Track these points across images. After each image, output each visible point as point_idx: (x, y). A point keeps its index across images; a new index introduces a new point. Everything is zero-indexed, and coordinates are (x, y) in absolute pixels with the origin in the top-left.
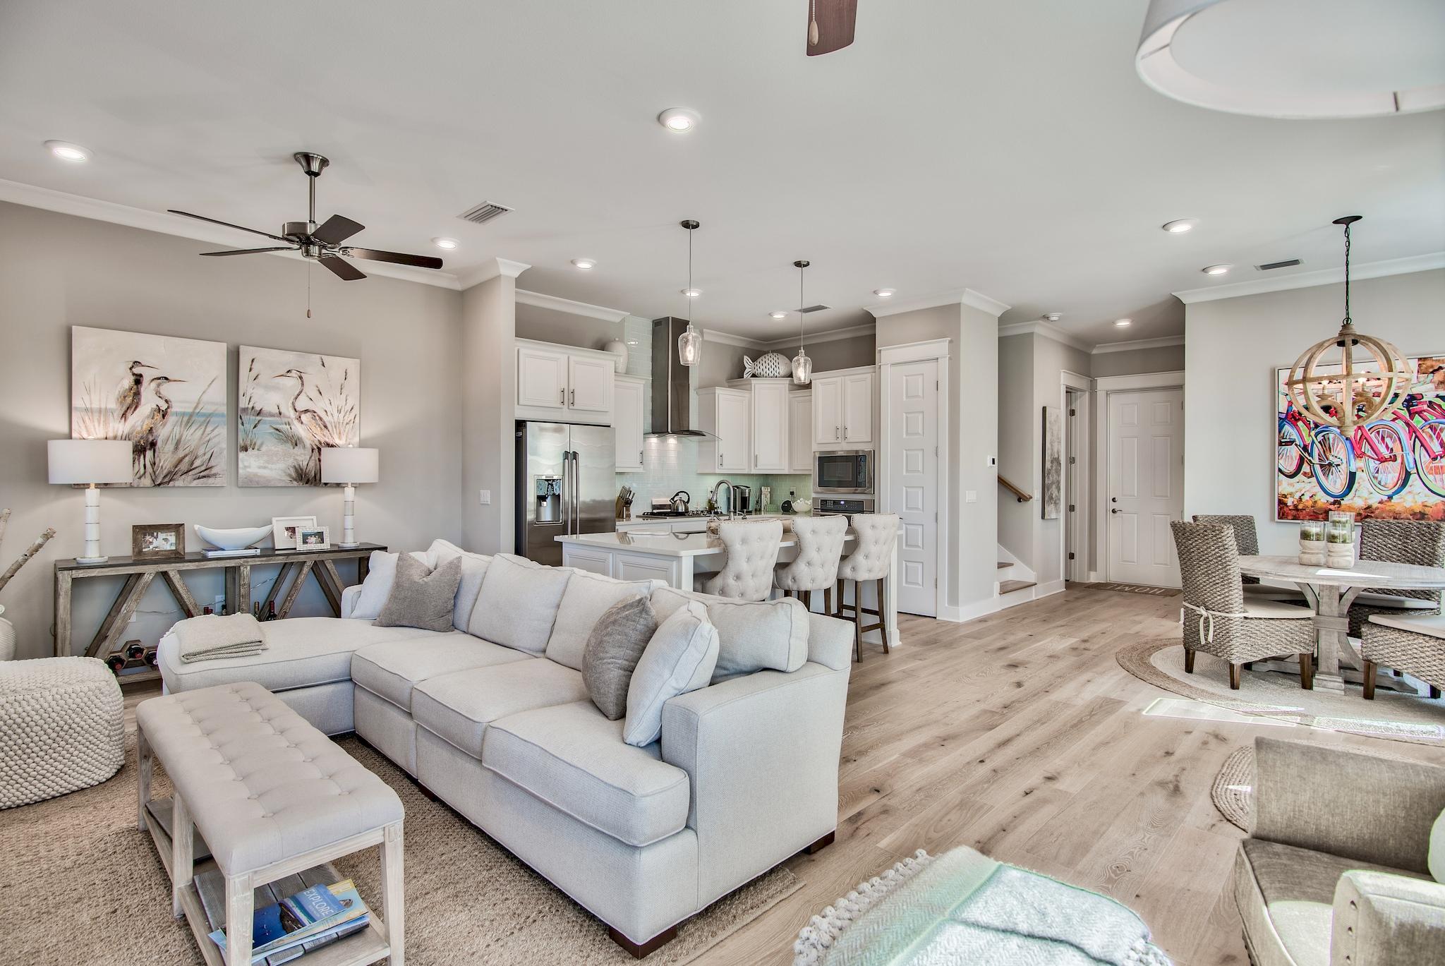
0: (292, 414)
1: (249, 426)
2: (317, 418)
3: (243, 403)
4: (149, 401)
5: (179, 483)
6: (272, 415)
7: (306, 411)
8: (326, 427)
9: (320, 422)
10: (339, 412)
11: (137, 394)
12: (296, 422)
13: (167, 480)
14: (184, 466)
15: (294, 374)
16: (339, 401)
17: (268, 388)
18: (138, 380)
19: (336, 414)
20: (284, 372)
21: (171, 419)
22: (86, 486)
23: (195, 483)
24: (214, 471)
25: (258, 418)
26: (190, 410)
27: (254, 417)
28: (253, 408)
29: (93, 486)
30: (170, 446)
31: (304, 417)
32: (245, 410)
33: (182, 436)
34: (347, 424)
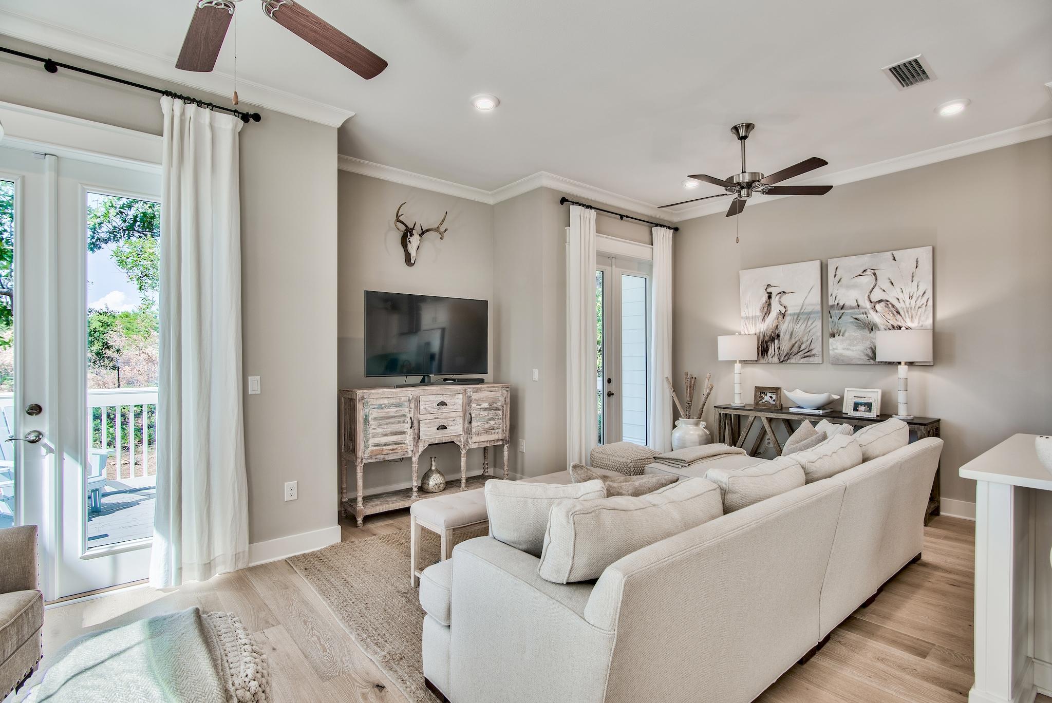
0: (868, 305)
1: (835, 319)
2: (890, 306)
3: (831, 301)
4: (776, 308)
5: (792, 361)
6: (852, 308)
7: (880, 301)
8: (898, 312)
9: (892, 309)
10: (911, 297)
11: (770, 305)
12: (872, 312)
13: (786, 358)
14: (795, 349)
15: (869, 272)
16: (912, 288)
17: (848, 287)
18: (770, 297)
19: (907, 300)
20: (860, 272)
21: (788, 318)
22: (735, 362)
23: (803, 360)
24: (813, 352)
25: (842, 311)
26: (798, 311)
27: (839, 311)
28: (838, 304)
29: (738, 362)
30: (787, 336)
31: (878, 307)
32: (832, 306)
33: (793, 331)
34: (919, 308)
